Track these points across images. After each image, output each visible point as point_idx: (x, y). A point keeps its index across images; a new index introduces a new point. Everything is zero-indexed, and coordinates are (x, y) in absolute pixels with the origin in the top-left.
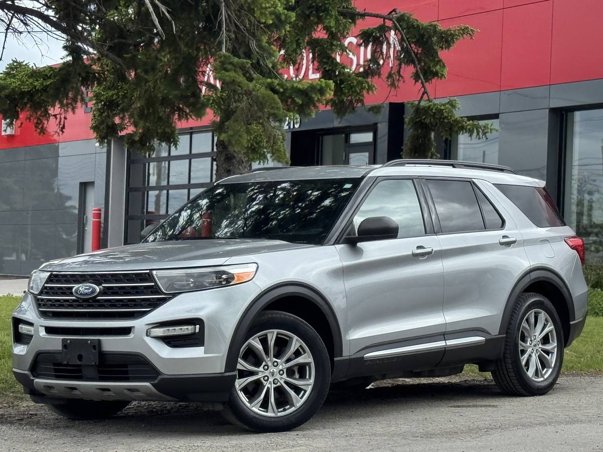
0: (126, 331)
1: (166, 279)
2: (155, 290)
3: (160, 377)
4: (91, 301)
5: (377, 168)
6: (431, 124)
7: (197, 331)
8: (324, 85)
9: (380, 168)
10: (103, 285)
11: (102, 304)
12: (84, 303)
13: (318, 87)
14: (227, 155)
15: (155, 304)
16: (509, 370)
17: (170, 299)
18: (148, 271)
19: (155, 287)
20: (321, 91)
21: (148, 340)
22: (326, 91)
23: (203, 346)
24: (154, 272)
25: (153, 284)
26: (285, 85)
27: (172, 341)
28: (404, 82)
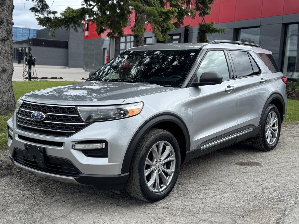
0: (60, 144)
1: (85, 113)
2: (78, 119)
3: (81, 175)
4: (41, 123)
5: (207, 45)
6: (206, 30)
7: (104, 147)
8: (174, 10)
9: (208, 44)
10: (48, 113)
11: (47, 125)
12: (37, 124)
13: (172, 11)
14: (137, 40)
15: (78, 129)
16: (260, 140)
17: (87, 125)
18: (74, 107)
19: (78, 117)
20: (173, 13)
21: (73, 151)
22: (174, 13)
23: (107, 157)
24: (78, 108)
25: (77, 115)
26: (158, 10)
27: (89, 153)
28: (196, 17)
